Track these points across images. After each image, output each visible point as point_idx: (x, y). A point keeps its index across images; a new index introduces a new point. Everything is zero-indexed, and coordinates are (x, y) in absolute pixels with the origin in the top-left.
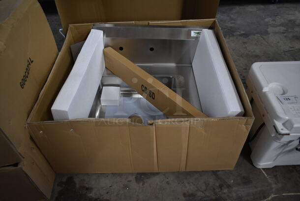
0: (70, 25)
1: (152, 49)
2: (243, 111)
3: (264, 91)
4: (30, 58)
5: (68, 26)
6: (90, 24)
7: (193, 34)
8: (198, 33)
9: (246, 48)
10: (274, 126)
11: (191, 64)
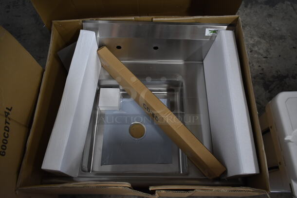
0: (53, 21)
1: (156, 48)
2: (258, 172)
3: (286, 139)
4: (7, 108)
5: (51, 23)
6: (78, 20)
7: (208, 32)
8: (214, 32)
9: (270, 24)
10: (290, 185)
11: (203, 61)
